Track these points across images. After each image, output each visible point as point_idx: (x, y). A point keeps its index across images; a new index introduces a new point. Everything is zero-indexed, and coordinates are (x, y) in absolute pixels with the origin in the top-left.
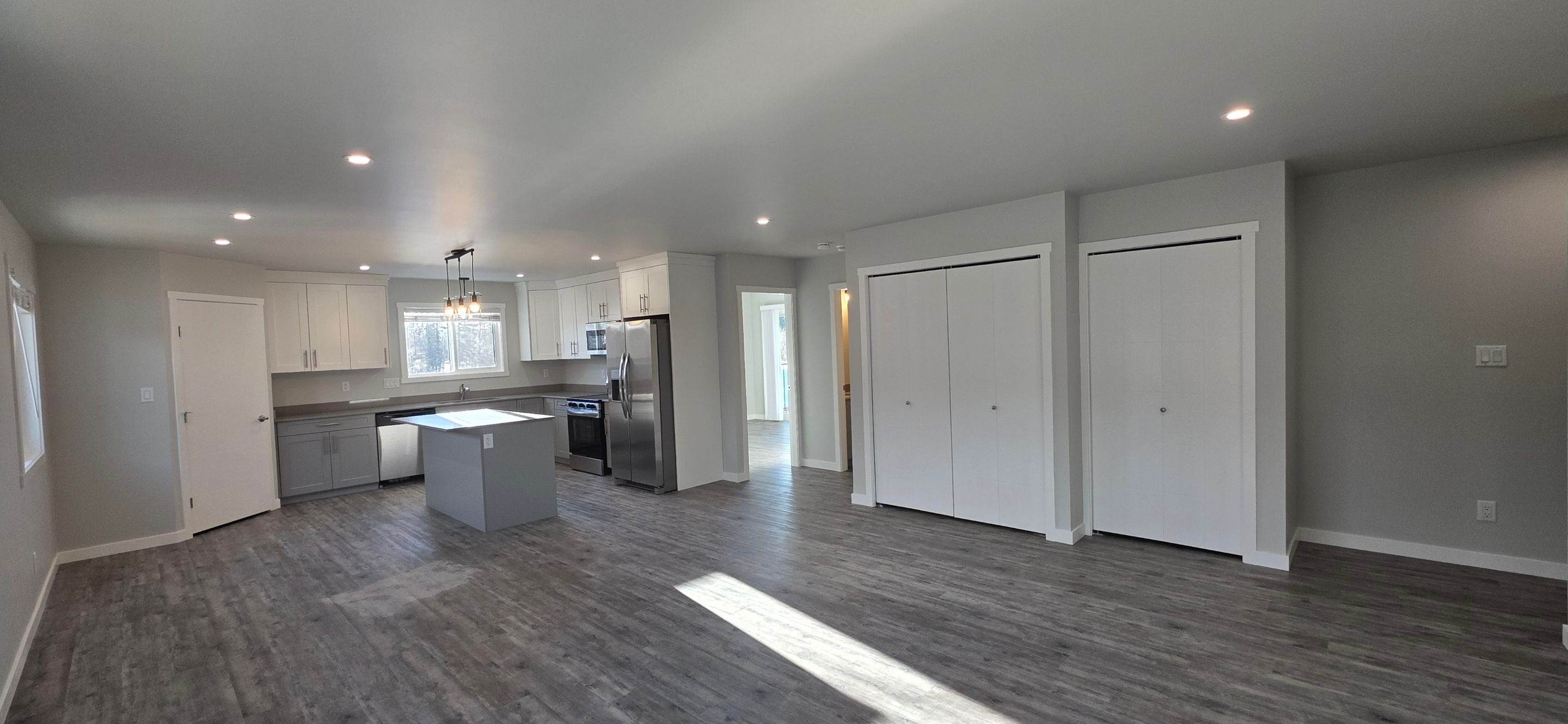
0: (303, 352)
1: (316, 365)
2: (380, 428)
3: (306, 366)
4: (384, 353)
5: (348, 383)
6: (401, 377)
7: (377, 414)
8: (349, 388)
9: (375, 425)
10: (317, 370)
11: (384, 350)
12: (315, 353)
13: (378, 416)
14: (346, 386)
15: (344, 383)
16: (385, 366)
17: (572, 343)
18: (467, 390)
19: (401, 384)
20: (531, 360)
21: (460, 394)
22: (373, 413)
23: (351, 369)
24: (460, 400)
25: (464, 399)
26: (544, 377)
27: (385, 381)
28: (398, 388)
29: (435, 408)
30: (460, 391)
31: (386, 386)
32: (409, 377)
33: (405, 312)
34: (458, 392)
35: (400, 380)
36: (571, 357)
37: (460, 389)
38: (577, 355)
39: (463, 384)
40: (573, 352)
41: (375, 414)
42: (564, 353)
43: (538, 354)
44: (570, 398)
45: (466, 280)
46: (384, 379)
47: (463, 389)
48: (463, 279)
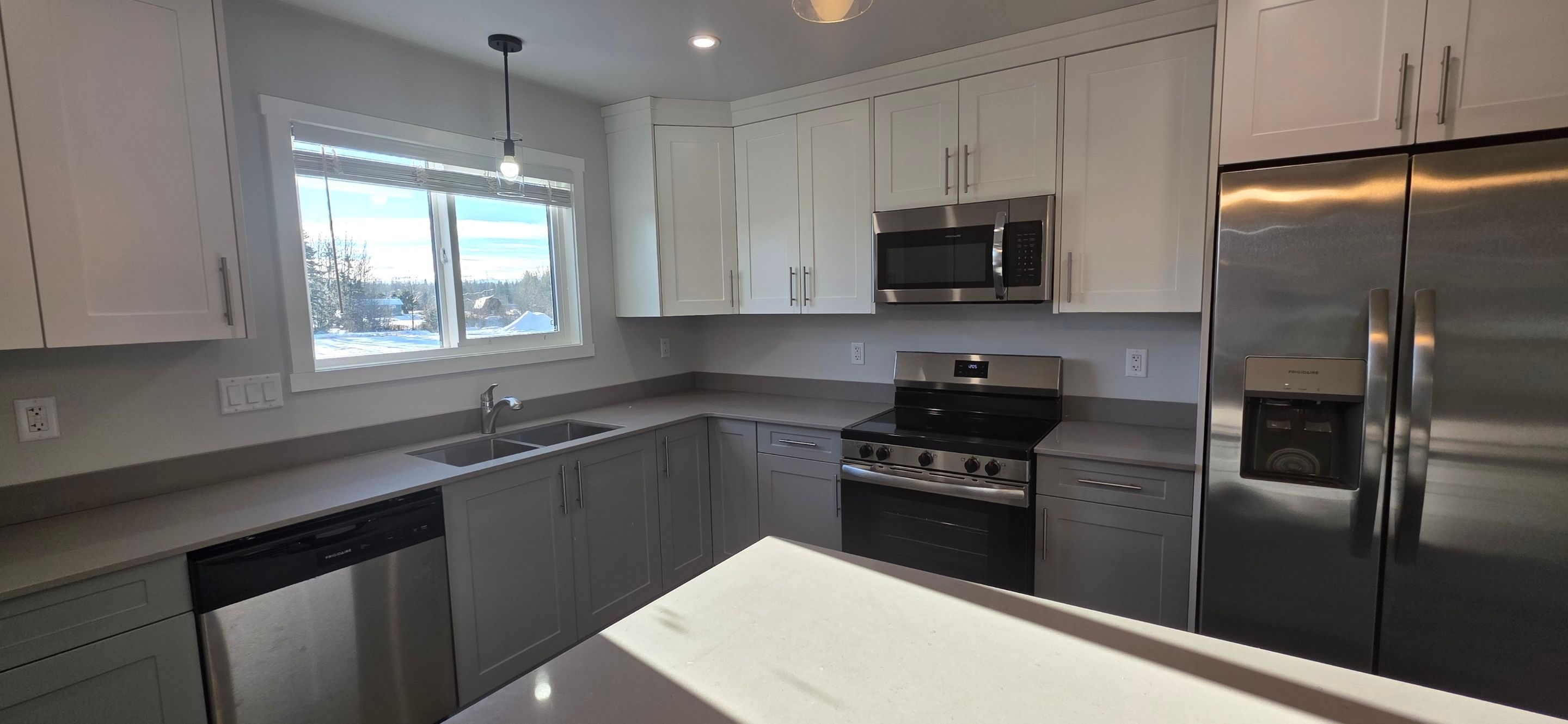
5: (48, 402)
6: (288, 368)
7: (196, 556)
8: (53, 424)
11: (215, 266)
13: (201, 564)
14: (37, 415)
15: (25, 405)
17: (792, 274)
18: (512, 404)
19: (289, 394)
20: (659, 316)
21: (484, 415)
22: (175, 556)
23: (49, 346)
24: (483, 433)
25: (493, 431)
26: (662, 357)
27: (223, 388)
28: (280, 407)
29: (440, 487)
30: (484, 405)
31: (230, 405)
32: (317, 369)
33: (293, 138)
34: (478, 409)
35: (286, 383)
36: (782, 306)
37: (483, 400)
38: (811, 305)
39: (495, 386)
40: (797, 297)
41: (185, 558)
42: (751, 298)
43: (678, 299)
44: (844, 426)
45: (509, 48)
46: (221, 380)
47: (491, 400)
48: (501, 42)
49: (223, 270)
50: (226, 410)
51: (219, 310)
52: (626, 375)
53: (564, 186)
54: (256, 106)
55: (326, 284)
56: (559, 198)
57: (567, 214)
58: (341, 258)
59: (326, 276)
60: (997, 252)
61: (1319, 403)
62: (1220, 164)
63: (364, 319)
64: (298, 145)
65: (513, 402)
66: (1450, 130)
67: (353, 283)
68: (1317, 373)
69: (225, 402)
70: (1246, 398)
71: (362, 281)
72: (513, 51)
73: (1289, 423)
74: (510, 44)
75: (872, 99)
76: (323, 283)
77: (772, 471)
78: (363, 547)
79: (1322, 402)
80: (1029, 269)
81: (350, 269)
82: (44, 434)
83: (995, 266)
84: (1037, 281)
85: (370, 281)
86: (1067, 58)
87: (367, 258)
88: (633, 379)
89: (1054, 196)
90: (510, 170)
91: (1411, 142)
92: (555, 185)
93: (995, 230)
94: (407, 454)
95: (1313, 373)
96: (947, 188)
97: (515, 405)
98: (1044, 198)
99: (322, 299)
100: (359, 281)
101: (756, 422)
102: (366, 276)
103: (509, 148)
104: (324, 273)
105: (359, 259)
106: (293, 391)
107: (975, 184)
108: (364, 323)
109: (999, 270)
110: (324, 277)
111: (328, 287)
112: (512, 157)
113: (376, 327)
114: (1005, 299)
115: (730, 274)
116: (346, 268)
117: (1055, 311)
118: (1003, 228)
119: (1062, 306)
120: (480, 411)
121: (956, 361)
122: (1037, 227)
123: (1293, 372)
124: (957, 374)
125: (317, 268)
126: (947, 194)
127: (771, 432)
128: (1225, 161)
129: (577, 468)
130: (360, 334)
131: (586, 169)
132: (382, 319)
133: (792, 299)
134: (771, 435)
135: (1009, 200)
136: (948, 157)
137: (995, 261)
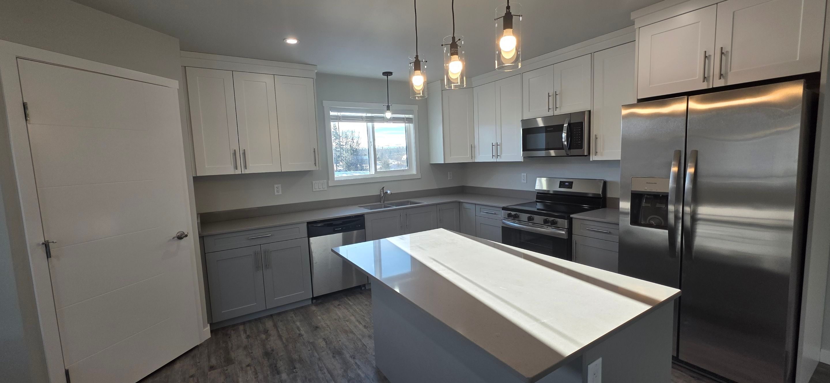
0: (232, 152)
1: (246, 167)
2: (312, 239)
3: (236, 168)
4: (313, 153)
5: (280, 185)
6: (328, 179)
7: (309, 223)
8: (281, 191)
9: (306, 236)
10: (247, 172)
11: (313, 151)
12: (244, 153)
13: (310, 225)
14: (278, 189)
15: (276, 186)
16: (313, 168)
17: (493, 145)
18: (388, 193)
19: (328, 187)
20: (443, 163)
21: (381, 196)
22: (304, 223)
23: (282, 171)
24: (381, 203)
25: (384, 202)
26: (449, 179)
27: (313, 184)
28: (326, 190)
29: (364, 215)
30: (381, 193)
31: (315, 189)
32: (335, 180)
33: (330, 112)
34: (379, 195)
35: (328, 183)
36: (490, 159)
37: (381, 191)
38: (500, 158)
39: (384, 187)
40: (495, 155)
41: (306, 224)
42: (479, 155)
43: (451, 156)
44: (504, 206)
45: (388, 75)
46: (313, 182)
47: (383, 192)
48: (386, 74)
49: (314, 152)
50: (314, 190)
51: (314, 163)
52: (434, 186)
53: (411, 116)
54: (322, 103)
55: (345, 150)
56: (409, 120)
57: (412, 126)
58: (350, 139)
59: (344, 147)
60: (564, 135)
61: (661, 196)
62: (638, 98)
63: (358, 166)
64: (332, 113)
65: (389, 192)
66: (726, 81)
67: (354, 150)
68: (656, 183)
69: (314, 188)
70: (632, 193)
71: (358, 148)
72: (390, 76)
73: (650, 204)
74: (389, 74)
75: (521, 74)
76: (344, 150)
77: (481, 223)
78: (344, 228)
79: (662, 195)
80: (579, 142)
81: (354, 143)
82: (279, 194)
83: (564, 141)
84: (581, 147)
85: (361, 148)
86: (595, 53)
87: (360, 138)
88: (436, 188)
89: (590, 111)
90: (388, 115)
91: (711, 87)
92: (407, 116)
93: (565, 125)
94: (359, 207)
95: (655, 183)
96: (549, 109)
97: (389, 193)
98: (583, 113)
99: (343, 157)
100: (357, 149)
101: (475, 204)
102: (359, 146)
103: (388, 108)
104: (344, 146)
105: (357, 139)
106: (329, 186)
107: (560, 107)
108: (358, 167)
109: (566, 143)
110: (343, 147)
111: (345, 152)
112: (389, 111)
113: (362, 169)
114: (569, 155)
115: (471, 146)
116: (352, 143)
117: (591, 160)
118: (567, 125)
119: (593, 158)
120: (380, 195)
121: (560, 181)
122: (581, 124)
123: (648, 183)
124: (560, 187)
125: (342, 144)
126: (549, 111)
127: (480, 208)
128: (639, 98)
129: (406, 215)
130: (356, 172)
131: (418, 109)
132: (365, 165)
133: (493, 156)
134: (480, 209)
135: (570, 113)
136: (549, 96)
137: (564, 139)
